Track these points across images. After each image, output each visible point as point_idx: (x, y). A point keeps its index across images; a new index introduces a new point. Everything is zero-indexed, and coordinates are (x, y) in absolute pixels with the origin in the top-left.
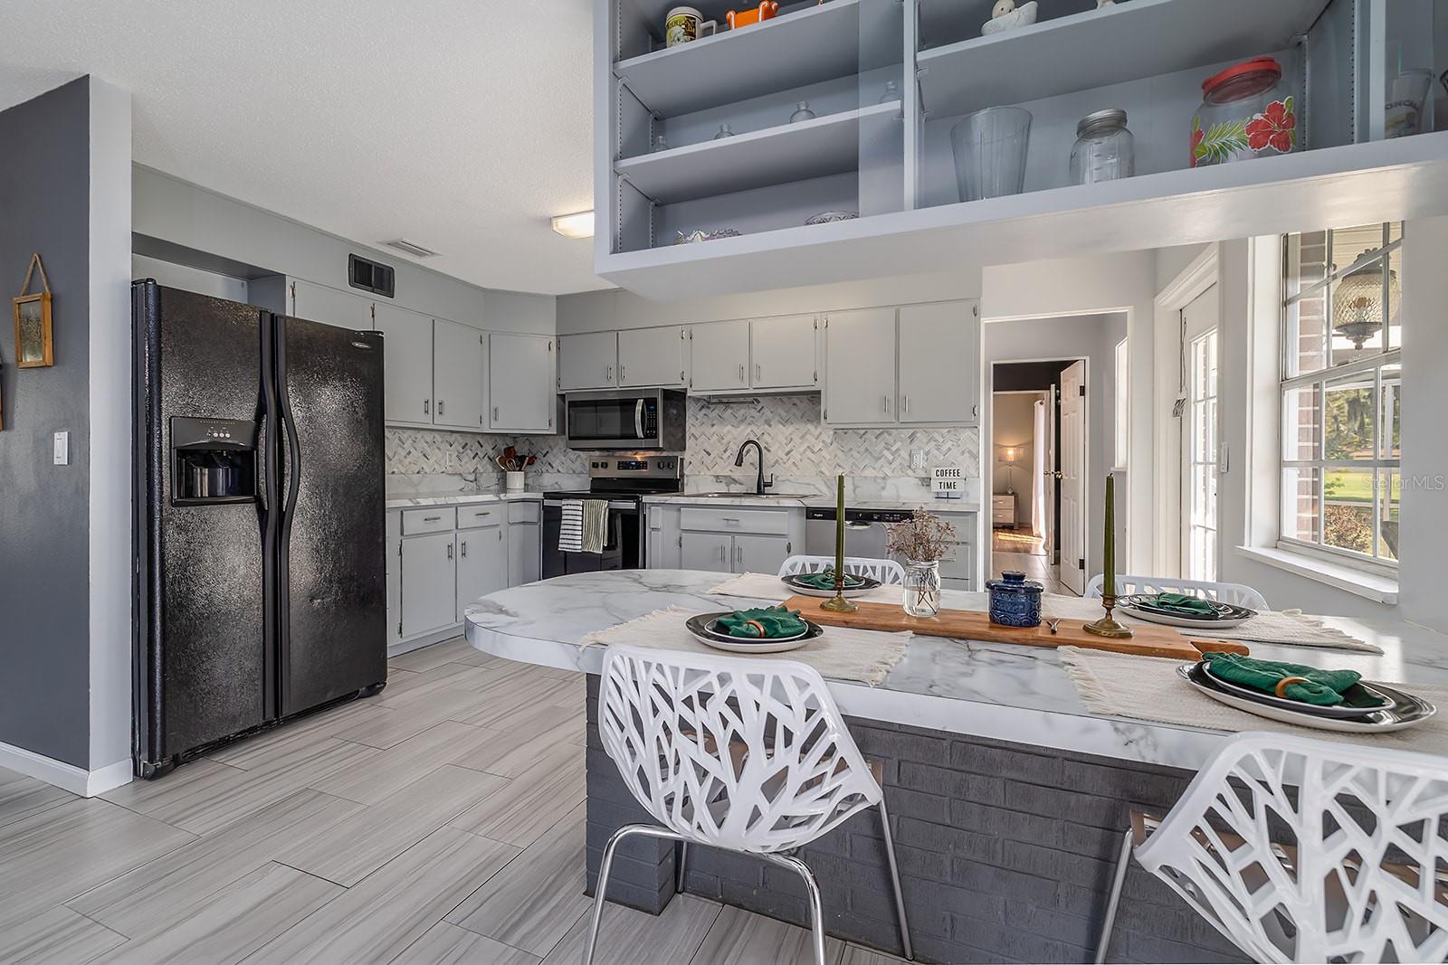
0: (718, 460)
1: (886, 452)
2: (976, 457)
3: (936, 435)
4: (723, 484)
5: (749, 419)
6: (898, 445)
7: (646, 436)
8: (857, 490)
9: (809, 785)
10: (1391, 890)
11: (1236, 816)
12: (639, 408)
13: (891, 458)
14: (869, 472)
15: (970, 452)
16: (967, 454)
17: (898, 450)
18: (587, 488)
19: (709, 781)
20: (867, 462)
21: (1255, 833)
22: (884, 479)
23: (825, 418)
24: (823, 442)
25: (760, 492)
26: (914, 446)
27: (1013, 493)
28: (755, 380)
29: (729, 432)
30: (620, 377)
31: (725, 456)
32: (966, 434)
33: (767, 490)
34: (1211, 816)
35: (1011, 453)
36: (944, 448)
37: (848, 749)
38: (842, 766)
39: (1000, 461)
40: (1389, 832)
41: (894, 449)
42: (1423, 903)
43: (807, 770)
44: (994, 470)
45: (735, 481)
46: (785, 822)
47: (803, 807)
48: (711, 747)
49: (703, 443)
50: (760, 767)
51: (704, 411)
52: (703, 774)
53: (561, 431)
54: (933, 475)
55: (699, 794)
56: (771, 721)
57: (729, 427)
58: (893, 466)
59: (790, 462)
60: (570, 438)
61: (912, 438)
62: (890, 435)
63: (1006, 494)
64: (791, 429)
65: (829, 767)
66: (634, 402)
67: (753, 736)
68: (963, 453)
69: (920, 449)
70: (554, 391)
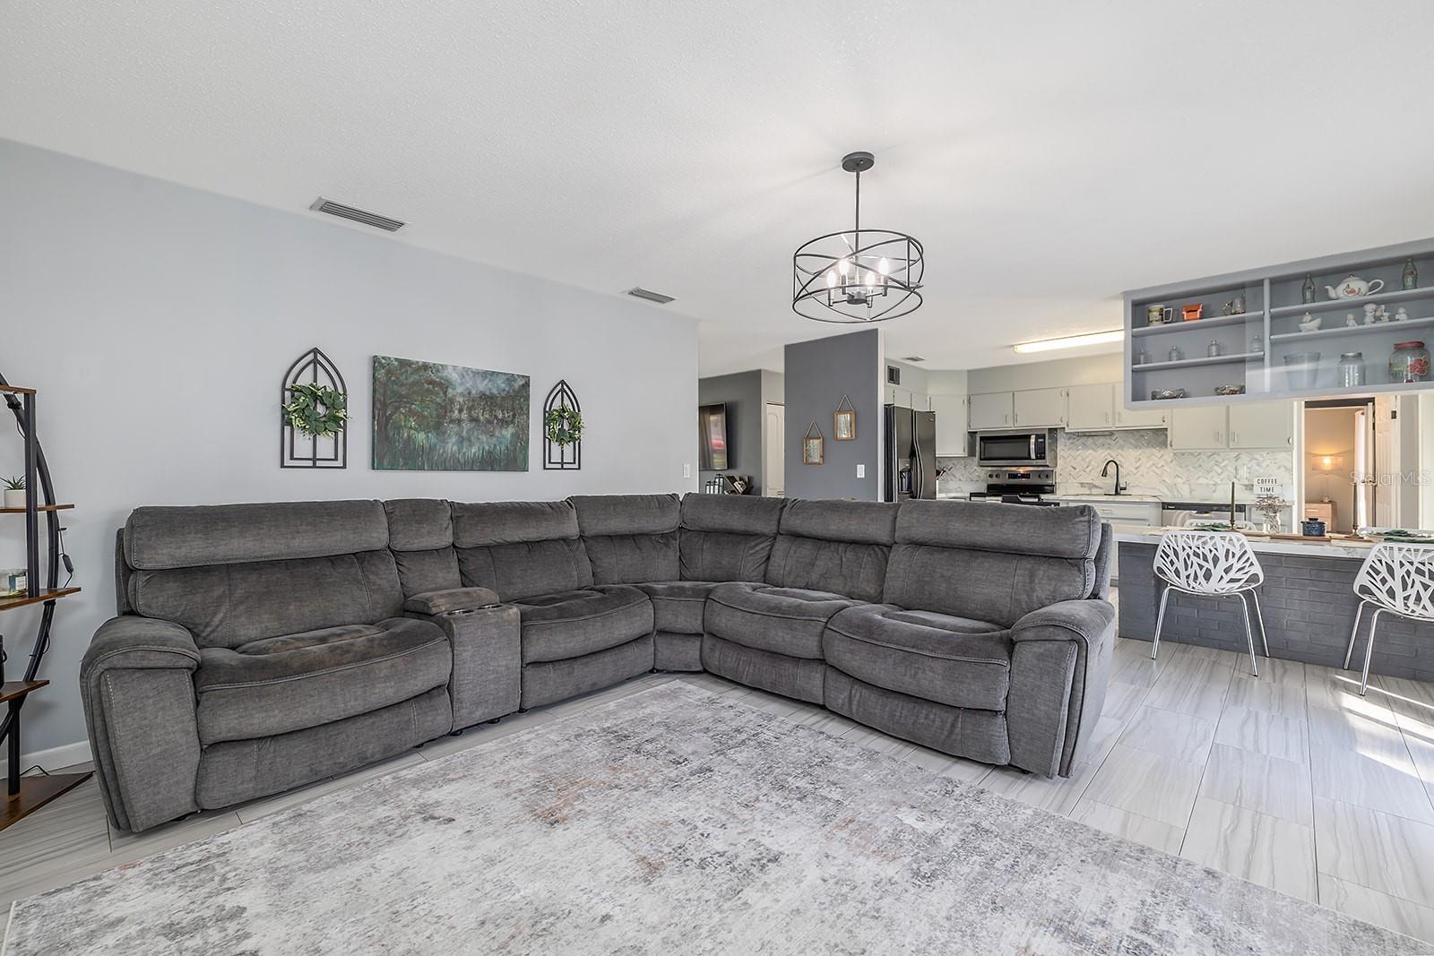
0: (1082, 472)
1: (1216, 468)
2: (1291, 470)
3: (1257, 456)
4: (1086, 489)
5: (1107, 446)
6: (1226, 462)
7: (1037, 458)
8: (1193, 493)
9: (1239, 570)
10: (1418, 578)
11: (1378, 566)
12: (1033, 440)
13: (1220, 471)
14: (1202, 481)
15: (1285, 467)
16: (1283, 469)
17: (1225, 466)
18: (984, 490)
19: (1204, 569)
20: (1200, 474)
21: (1383, 569)
22: (1214, 485)
23: (1171, 446)
24: (1165, 460)
25: (1117, 493)
26: (1239, 463)
27: (1330, 502)
28: (1117, 422)
29: (1090, 454)
30: (1015, 420)
31: (1088, 470)
32: (1281, 456)
33: (1122, 492)
34: (1371, 567)
35: (1327, 462)
36: (1264, 465)
37: (1254, 559)
38: (1252, 564)
39: (1313, 469)
40: (1416, 564)
41: (1222, 465)
42: (1426, 580)
43: (1240, 565)
44: (1306, 478)
45: (1096, 487)
46: (1232, 581)
47: (1238, 576)
48: (1205, 559)
49: (1070, 461)
50: (1222, 564)
51: (1071, 441)
52: (1201, 567)
53: (972, 453)
54: (1255, 483)
55: (1201, 574)
56: (1228, 551)
57: (1090, 451)
58: (1221, 477)
59: (1139, 474)
60: (981, 459)
61: (1237, 458)
62: (1219, 455)
63: (1322, 502)
64: (1140, 451)
65: (1248, 564)
66: (1028, 437)
67: (1221, 555)
68: (1279, 467)
69: (1244, 465)
70: (965, 430)
